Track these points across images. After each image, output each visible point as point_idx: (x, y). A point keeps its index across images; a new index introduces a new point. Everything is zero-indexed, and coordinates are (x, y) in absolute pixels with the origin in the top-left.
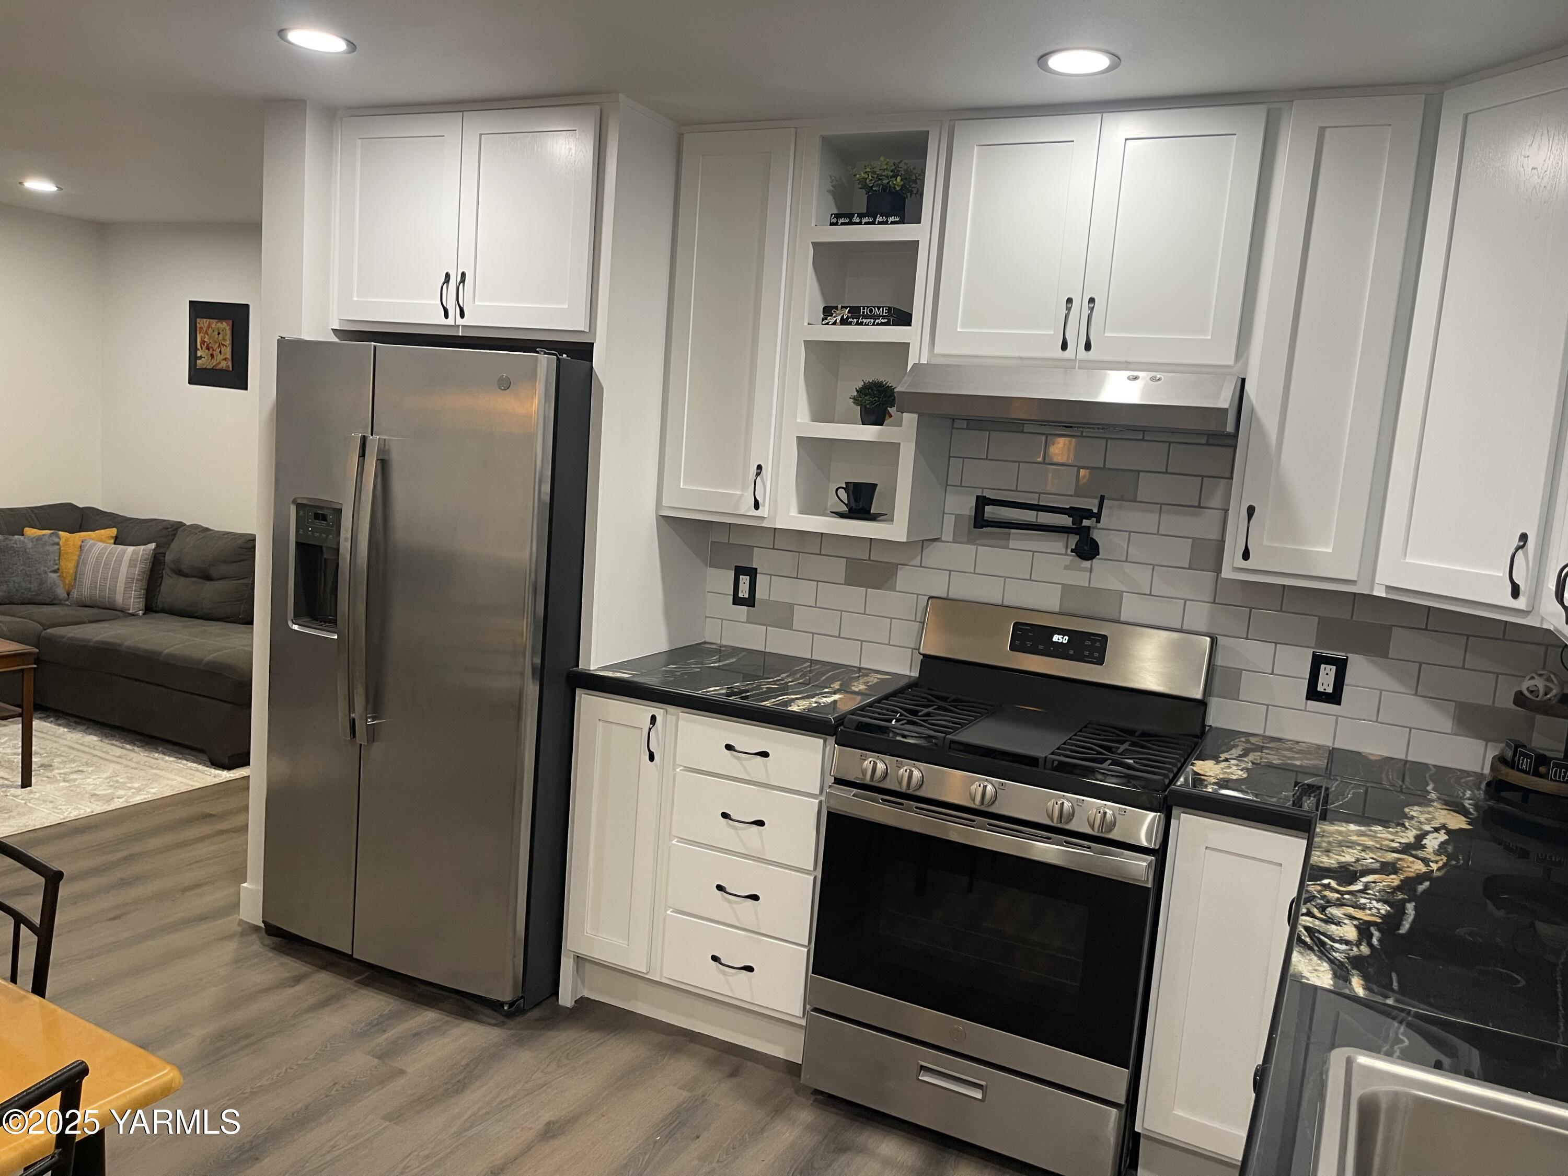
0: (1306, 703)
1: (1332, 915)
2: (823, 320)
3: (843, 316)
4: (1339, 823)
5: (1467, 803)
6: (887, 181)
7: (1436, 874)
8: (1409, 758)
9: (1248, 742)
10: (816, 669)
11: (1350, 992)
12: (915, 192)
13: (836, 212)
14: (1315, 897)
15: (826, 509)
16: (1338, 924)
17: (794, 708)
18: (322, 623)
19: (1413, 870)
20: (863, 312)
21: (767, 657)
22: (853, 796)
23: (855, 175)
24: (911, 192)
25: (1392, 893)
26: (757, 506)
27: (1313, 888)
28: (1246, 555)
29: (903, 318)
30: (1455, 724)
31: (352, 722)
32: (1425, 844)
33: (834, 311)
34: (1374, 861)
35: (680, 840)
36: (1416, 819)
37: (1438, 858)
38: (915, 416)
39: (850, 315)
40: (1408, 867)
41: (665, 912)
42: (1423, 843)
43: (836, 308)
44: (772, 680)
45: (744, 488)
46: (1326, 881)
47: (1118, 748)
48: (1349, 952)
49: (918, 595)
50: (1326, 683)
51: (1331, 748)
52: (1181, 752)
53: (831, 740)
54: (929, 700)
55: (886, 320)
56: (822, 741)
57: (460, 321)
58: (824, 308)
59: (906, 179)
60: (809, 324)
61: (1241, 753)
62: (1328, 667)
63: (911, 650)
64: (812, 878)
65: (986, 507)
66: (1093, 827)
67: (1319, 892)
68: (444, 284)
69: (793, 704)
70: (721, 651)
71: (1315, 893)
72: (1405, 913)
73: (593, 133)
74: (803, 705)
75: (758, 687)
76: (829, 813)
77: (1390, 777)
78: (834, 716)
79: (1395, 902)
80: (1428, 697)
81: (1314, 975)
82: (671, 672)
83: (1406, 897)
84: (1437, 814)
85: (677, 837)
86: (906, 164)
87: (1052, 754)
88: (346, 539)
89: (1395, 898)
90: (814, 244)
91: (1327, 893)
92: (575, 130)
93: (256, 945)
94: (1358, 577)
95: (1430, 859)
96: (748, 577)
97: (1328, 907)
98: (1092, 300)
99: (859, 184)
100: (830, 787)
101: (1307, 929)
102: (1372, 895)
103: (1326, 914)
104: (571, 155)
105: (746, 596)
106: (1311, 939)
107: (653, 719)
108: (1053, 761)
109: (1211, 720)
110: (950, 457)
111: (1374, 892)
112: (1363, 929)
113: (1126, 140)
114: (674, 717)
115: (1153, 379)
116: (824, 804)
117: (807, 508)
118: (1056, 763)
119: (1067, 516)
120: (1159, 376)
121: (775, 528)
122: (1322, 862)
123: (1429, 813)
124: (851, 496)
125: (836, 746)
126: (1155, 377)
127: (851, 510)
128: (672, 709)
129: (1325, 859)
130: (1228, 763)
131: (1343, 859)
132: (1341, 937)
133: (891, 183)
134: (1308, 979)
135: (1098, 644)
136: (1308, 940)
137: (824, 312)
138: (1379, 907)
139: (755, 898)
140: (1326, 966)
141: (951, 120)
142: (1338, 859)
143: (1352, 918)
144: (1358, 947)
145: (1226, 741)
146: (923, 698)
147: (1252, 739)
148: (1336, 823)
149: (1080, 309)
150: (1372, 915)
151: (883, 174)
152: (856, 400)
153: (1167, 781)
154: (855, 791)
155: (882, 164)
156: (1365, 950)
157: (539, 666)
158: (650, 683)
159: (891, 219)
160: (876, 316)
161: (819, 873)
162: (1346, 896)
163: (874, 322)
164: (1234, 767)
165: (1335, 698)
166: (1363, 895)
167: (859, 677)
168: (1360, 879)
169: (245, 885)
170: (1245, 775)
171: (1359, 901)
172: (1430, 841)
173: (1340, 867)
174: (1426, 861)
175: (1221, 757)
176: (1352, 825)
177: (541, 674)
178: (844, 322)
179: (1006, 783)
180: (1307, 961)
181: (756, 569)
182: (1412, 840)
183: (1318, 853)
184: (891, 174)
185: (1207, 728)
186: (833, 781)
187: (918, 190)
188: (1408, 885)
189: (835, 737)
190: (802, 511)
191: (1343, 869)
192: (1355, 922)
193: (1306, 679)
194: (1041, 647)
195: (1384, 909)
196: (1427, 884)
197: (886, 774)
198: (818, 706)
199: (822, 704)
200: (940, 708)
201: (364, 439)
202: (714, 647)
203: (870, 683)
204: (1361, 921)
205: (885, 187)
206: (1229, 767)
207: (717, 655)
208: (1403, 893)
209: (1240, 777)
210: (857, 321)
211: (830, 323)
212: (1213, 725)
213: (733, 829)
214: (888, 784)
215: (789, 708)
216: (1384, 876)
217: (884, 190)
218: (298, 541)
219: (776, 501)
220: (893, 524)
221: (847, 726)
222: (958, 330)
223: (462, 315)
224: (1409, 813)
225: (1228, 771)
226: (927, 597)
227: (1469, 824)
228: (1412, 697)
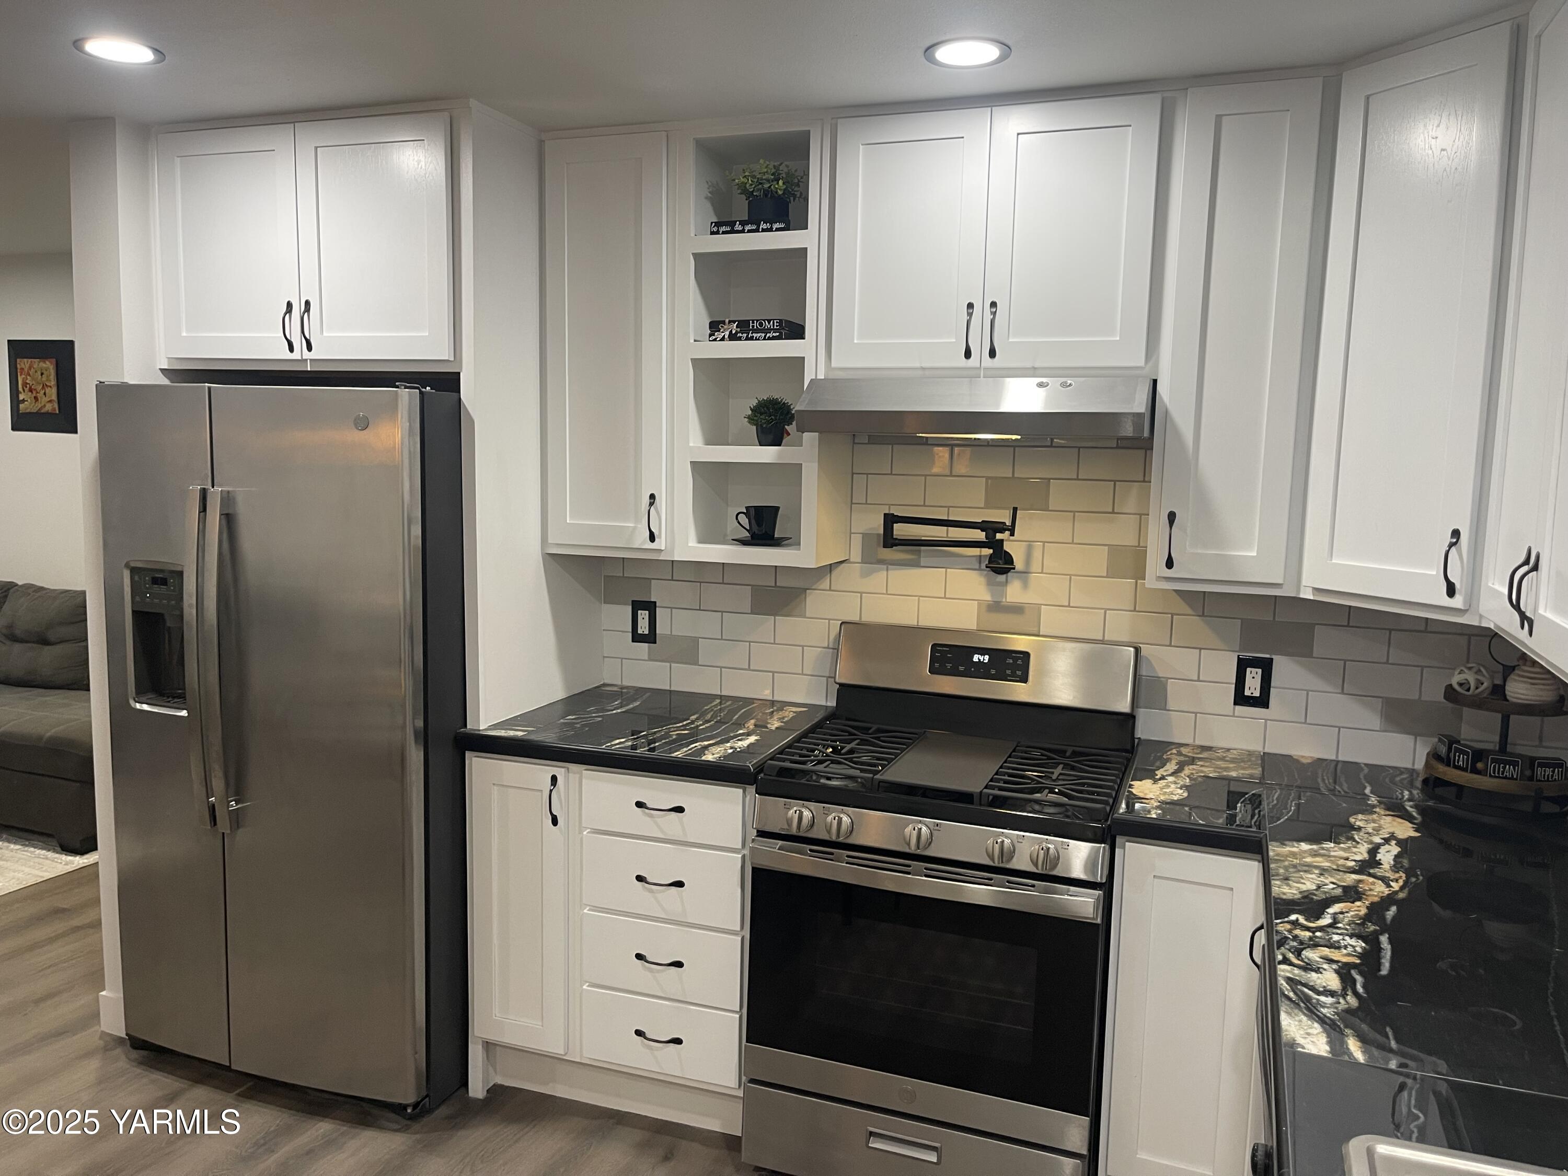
0: (1234, 709)
1: (1309, 959)
2: (710, 336)
3: (731, 331)
4: (1290, 843)
5: (1409, 806)
6: (769, 185)
7: (1401, 895)
8: (1340, 758)
9: (1180, 754)
10: (728, 707)
11: (1350, 1058)
12: (798, 196)
13: (716, 220)
14: (1287, 938)
15: (725, 535)
16: (1318, 970)
17: (709, 757)
18: (170, 699)
19: (1376, 894)
20: (753, 326)
21: (672, 697)
22: (779, 849)
23: (734, 180)
24: (795, 196)
25: (1363, 924)
26: (652, 538)
27: (1283, 927)
28: (1170, 564)
29: (796, 331)
30: (1383, 720)
31: (211, 810)
32: (1380, 860)
33: (722, 327)
34: (1335, 886)
35: (592, 908)
36: (1363, 830)
37: (1397, 875)
38: (816, 435)
39: (739, 330)
40: (1371, 890)
41: (582, 986)
42: (1377, 859)
43: (724, 322)
44: (681, 724)
45: (637, 520)
46: (1293, 917)
47: (1053, 773)
48: (1337, 1005)
49: (829, 620)
50: (1253, 687)
51: (1262, 754)
52: (1116, 772)
53: (752, 789)
54: (851, 734)
55: (778, 334)
56: (741, 791)
57: (307, 355)
58: (710, 323)
59: (788, 182)
60: (695, 341)
61: (1176, 768)
62: (1254, 670)
63: (825, 678)
64: (740, 938)
65: (895, 525)
66: (1036, 865)
67: (1290, 931)
68: (285, 314)
69: (706, 752)
70: (625, 694)
71: (1286, 933)
72: (1381, 948)
73: (444, 144)
74: (718, 753)
75: (667, 735)
76: (753, 869)
77: (1327, 782)
78: (752, 763)
79: (1368, 936)
80: (1357, 695)
81: (1308, 1040)
82: (570, 725)
83: (1378, 928)
84: (1382, 822)
85: (589, 905)
86: (787, 166)
87: (986, 787)
88: (190, 606)
89: (1367, 930)
90: (696, 256)
91: (1297, 932)
92: (423, 140)
93: (122, 1060)
94: (1284, 581)
95: (1389, 877)
96: (647, 612)
97: (1303, 949)
98: (993, 304)
99: (738, 189)
100: (753, 840)
101: (1289, 980)
102: (1343, 929)
103: (1302, 958)
104: (421, 168)
105: (647, 632)
106: (1295, 993)
107: (554, 779)
108: (989, 795)
109: (1140, 732)
110: (853, 474)
111: (1344, 925)
112: (1344, 973)
113: (1018, 134)
114: (577, 776)
115: (1064, 385)
116: (747, 859)
117: (705, 537)
118: (991, 797)
119: (979, 530)
120: (1069, 382)
121: (673, 561)
122: (1284, 894)
123: (1374, 821)
124: (753, 522)
125: (757, 795)
126: (1066, 383)
127: (753, 536)
128: (573, 767)
129: (1286, 889)
130: (1166, 781)
131: (1304, 888)
132: (1324, 987)
133: (772, 187)
134: (1303, 1048)
135: (1020, 662)
136: (1291, 995)
137: (710, 328)
138: (1354, 944)
139: (679, 964)
140: (1317, 1028)
141: (832, 119)
142: (1299, 888)
143: (1330, 961)
144: (1345, 998)
145: (1159, 754)
146: (842, 731)
147: (1184, 750)
148: (1287, 843)
149: (981, 314)
150: (1349, 955)
151: (764, 177)
152: (751, 419)
153: (1108, 808)
154: (780, 843)
155: (762, 167)
156: (1352, 1001)
157: (422, 730)
158: (547, 740)
159: (776, 226)
160: (766, 330)
161: (747, 933)
162: (1318, 934)
163: (765, 336)
164: (1173, 786)
165: (1262, 701)
166: (1335, 931)
167: (773, 712)
168: (1327, 910)
169: (103, 993)
170: (1186, 794)
171: (1331, 938)
172: (1384, 855)
173: (1304, 897)
174: (1385, 881)
175: (1157, 775)
176: (1302, 844)
177: (425, 738)
178: (733, 337)
179: (940, 823)
180: (1297, 1023)
181: (655, 602)
182: (1366, 856)
183: (1278, 882)
184: (772, 177)
185: (1136, 741)
186: (755, 834)
187: (801, 193)
188: (1376, 910)
189: (755, 785)
190: (701, 541)
191: (1307, 900)
192: (1335, 966)
193: (1232, 684)
194: (961, 668)
195: (1360, 945)
196: (1394, 909)
197: (812, 824)
198: (733, 751)
199: (738, 750)
200: (863, 742)
201: (204, 493)
202: (615, 689)
203: (786, 719)
204: (1339, 964)
205: (766, 192)
206: (1168, 786)
207: (618, 699)
208: (1374, 924)
209: (1181, 797)
210: (747, 336)
211: (718, 339)
212: (1143, 737)
213: (649, 892)
214: (816, 834)
215: (703, 758)
216: (1349, 903)
217: (766, 195)
218: (135, 609)
219: (673, 532)
220: (800, 550)
221: (767, 773)
222: (855, 341)
223: (309, 348)
224: (1355, 823)
225: (1168, 790)
226: (841, 622)
227: (1417, 830)
228: (1339, 695)
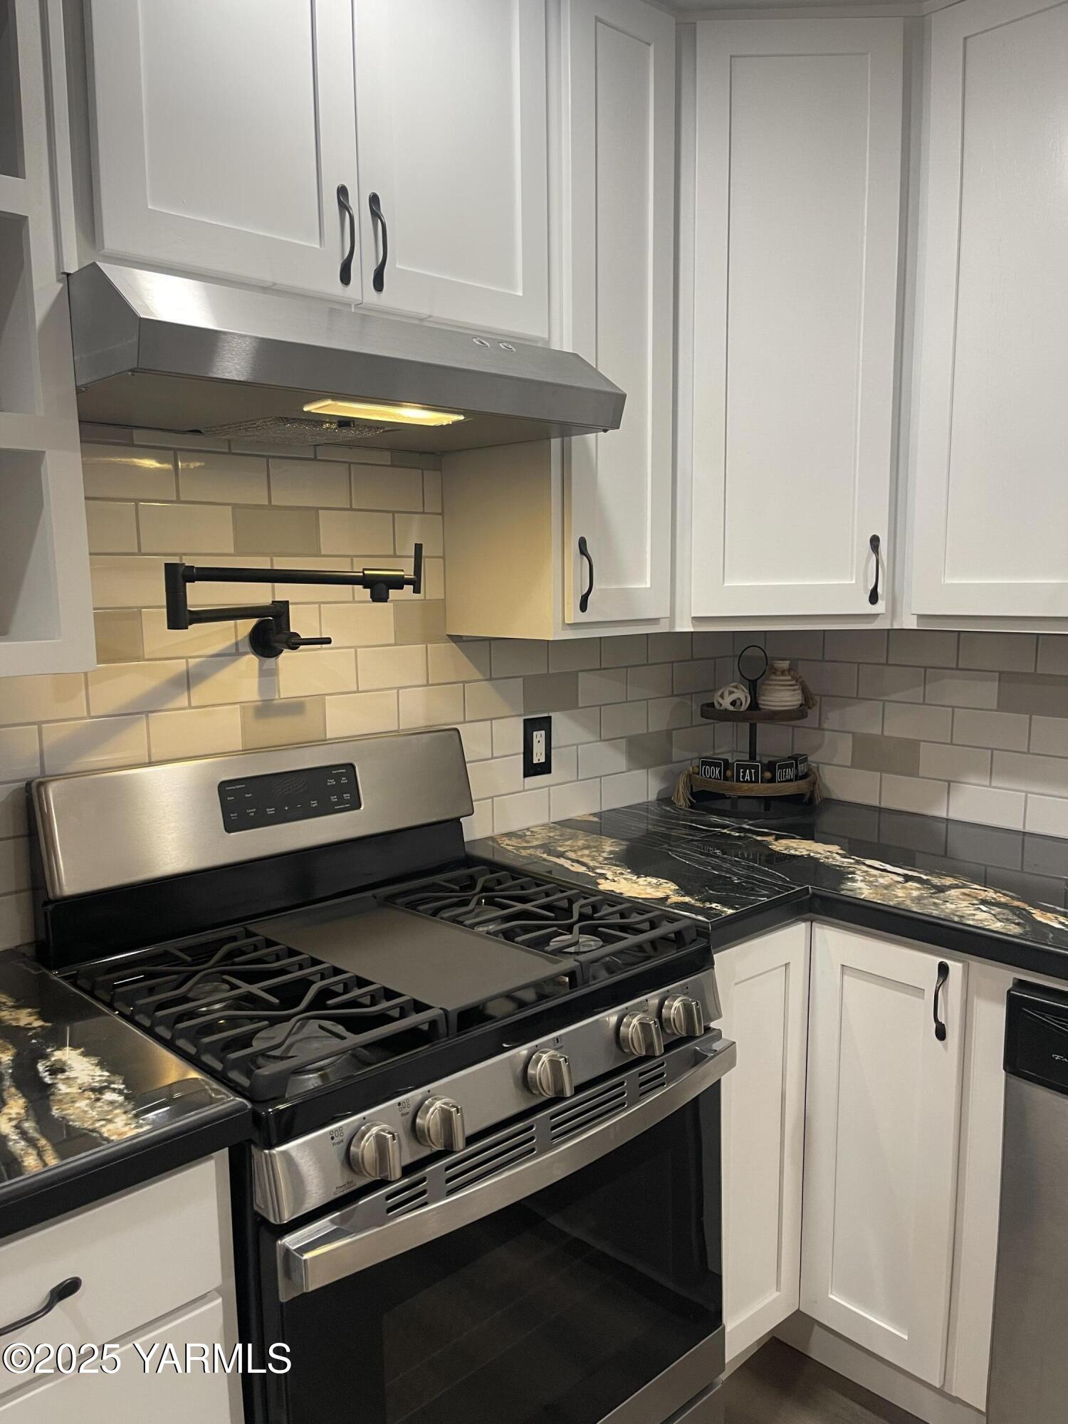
0: (524, 781)
8: (603, 809)
30: (627, 759)
50: (539, 752)
62: (539, 732)
80: (610, 739)
98: (375, 199)
135: (342, 780)
149: (358, 209)
165: (546, 767)
193: (521, 754)
194: (270, 811)
228: (599, 743)
